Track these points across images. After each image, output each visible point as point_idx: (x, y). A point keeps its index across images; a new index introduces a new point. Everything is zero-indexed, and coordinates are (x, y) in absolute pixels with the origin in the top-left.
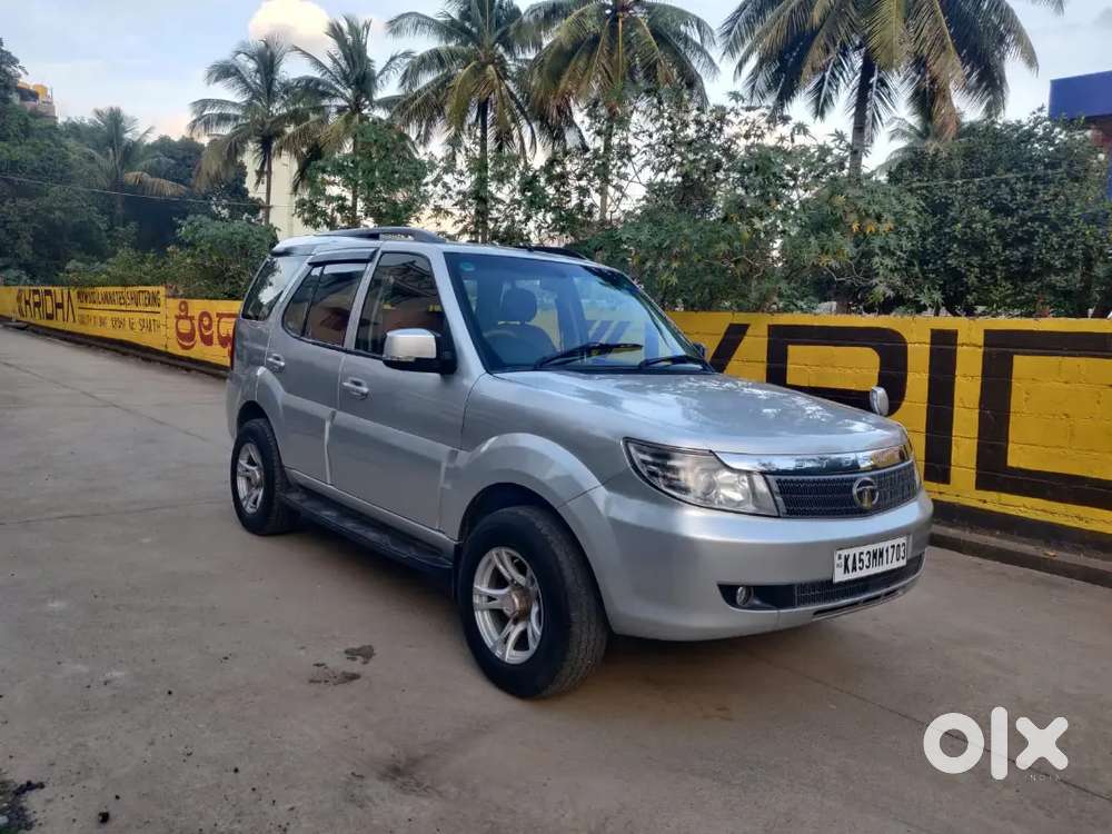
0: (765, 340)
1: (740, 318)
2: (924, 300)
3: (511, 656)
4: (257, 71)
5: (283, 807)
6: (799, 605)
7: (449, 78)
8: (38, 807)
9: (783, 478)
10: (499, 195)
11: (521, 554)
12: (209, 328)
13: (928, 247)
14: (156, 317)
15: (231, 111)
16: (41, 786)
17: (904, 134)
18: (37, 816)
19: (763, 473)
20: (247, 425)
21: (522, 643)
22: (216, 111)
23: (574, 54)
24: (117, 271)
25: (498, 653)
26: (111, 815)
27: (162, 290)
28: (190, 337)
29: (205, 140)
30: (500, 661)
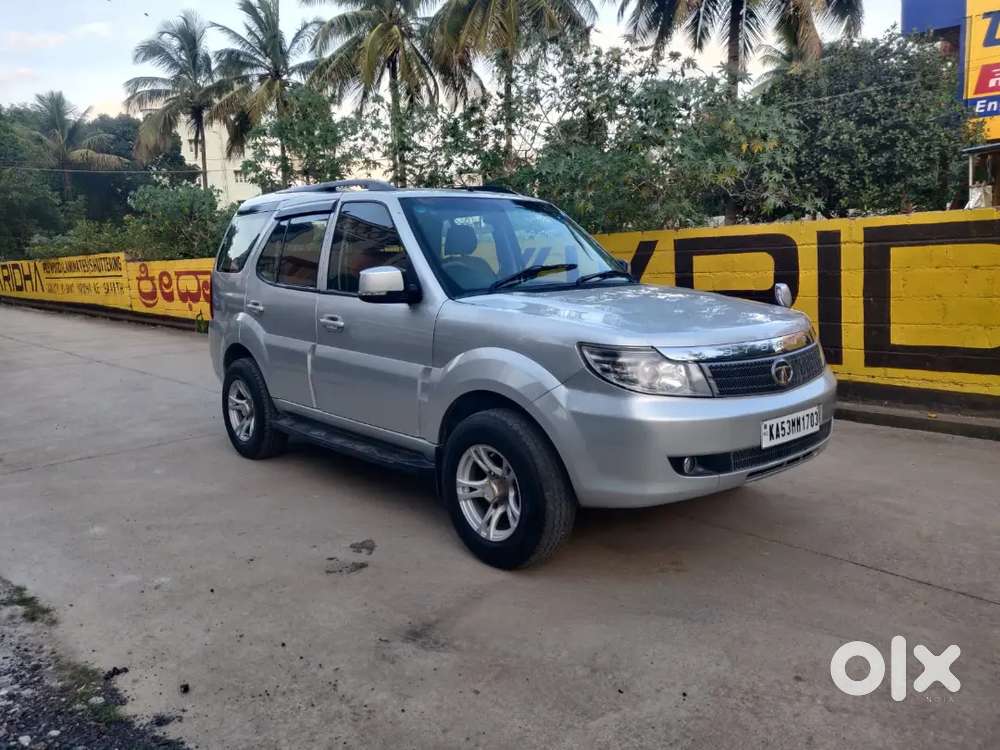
0: (671, 254)
1: (648, 236)
2: (807, 206)
3: (495, 535)
4: (182, 48)
5: (329, 670)
6: (735, 470)
7: (359, 40)
8: (126, 687)
9: (714, 364)
10: (422, 144)
11: (497, 449)
12: (168, 286)
13: (803, 159)
14: (119, 280)
15: (161, 87)
16: (126, 670)
17: (773, 59)
18: (128, 693)
19: (696, 362)
20: (233, 365)
21: (503, 523)
22: (147, 88)
23: (470, 10)
24: (78, 242)
25: (483, 534)
26: (190, 686)
27: (122, 255)
28: (152, 295)
29: (140, 116)
30: (486, 541)
